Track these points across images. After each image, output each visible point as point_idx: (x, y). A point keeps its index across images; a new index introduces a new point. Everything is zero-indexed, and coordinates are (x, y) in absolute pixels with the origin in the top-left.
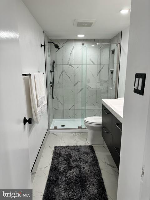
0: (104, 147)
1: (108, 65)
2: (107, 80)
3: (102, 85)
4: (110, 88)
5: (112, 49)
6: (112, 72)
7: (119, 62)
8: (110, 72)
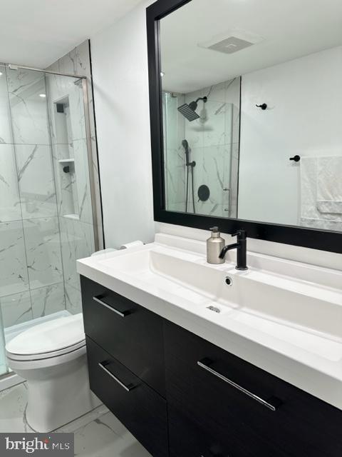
0: (97, 421)
1: (49, 147)
2: (52, 192)
3: (36, 210)
4: (65, 216)
5: (56, 98)
6: (68, 168)
7: (93, 135)
8: (59, 170)
